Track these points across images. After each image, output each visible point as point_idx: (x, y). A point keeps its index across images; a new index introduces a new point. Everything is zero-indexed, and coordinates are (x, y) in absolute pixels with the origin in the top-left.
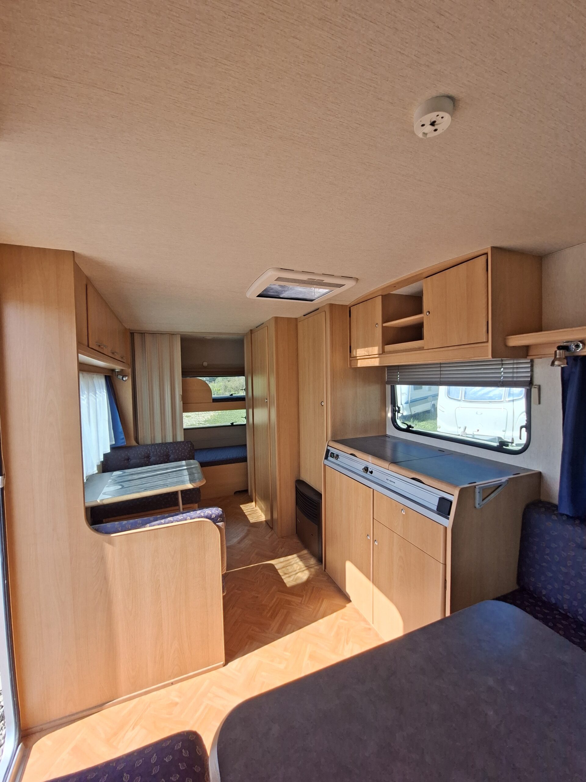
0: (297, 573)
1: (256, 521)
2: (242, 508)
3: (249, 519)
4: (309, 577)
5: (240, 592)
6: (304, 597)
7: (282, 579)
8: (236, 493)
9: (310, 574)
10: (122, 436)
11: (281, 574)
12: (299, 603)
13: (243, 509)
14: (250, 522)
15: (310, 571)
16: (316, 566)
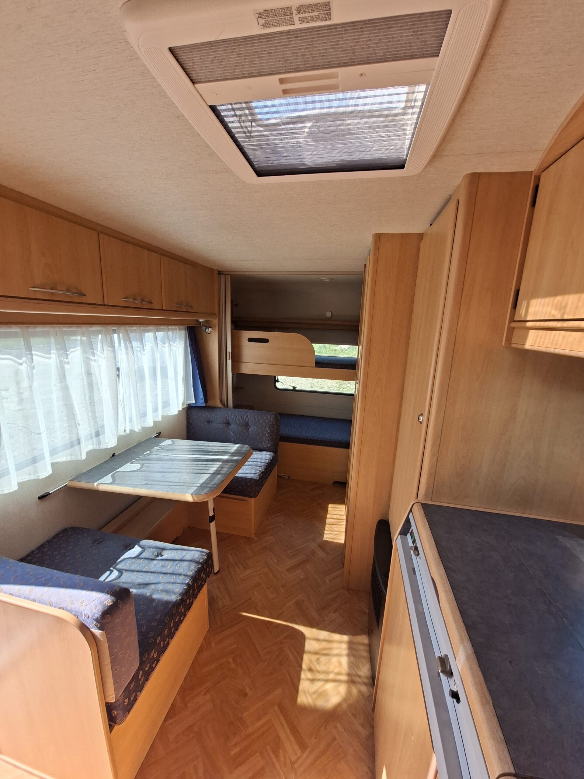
0: (327, 681)
1: (334, 539)
2: (329, 509)
3: (325, 532)
4: (339, 705)
5: (233, 666)
6: (307, 752)
7: (299, 679)
8: (335, 483)
9: (345, 700)
10: (201, 396)
11: (304, 666)
12: (290, 760)
13: (329, 512)
14: (323, 537)
15: (349, 692)
16: (365, 684)
